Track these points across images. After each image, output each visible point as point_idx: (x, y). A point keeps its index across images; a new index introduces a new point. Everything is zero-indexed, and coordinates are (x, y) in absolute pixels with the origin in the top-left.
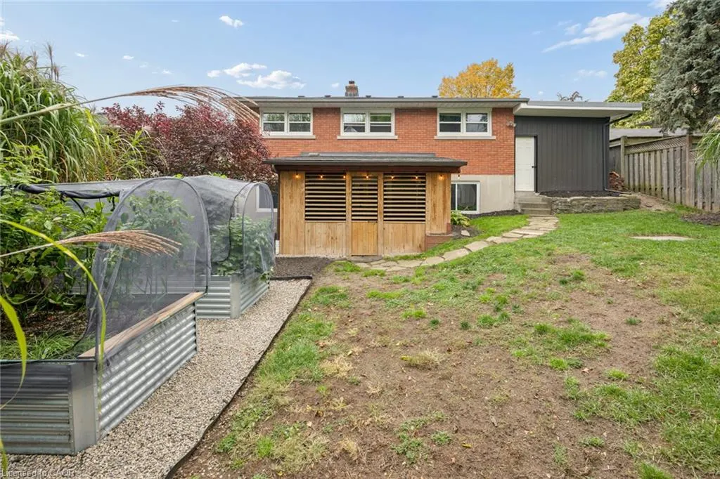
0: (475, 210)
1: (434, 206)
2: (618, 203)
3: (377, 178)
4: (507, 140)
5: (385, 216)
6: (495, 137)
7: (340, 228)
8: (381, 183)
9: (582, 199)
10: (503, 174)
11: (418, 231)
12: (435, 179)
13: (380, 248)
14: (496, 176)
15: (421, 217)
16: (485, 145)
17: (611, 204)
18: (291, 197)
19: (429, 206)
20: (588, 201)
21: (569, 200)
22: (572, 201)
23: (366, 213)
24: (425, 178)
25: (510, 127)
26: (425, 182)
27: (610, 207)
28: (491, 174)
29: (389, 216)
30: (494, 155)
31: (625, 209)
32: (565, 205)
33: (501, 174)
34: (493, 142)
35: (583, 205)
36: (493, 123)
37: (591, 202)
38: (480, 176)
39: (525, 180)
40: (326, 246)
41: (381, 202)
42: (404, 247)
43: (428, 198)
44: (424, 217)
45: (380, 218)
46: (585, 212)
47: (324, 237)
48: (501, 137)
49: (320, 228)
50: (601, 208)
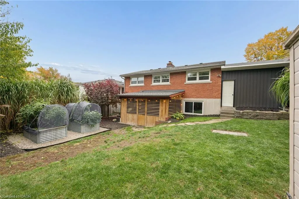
0: (202, 113)
1: (162, 111)
2: (274, 116)
3: (145, 100)
4: (217, 83)
5: (147, 113)
6: (211, 82)
7: (135, 116)
8: (146, 102)
9: (250, 112)
10: (215, 98)
11: (157, 119)
12: (163, 101)
13: (145, 124)
14: (211, 99)
15: (157, 114)
16: (206, 86)
17: (269, 115)
18: (124, 105)
19: (160, 110)
20: (253, 113)
21: (241, 112)
22: (243, 113)
23: (142, 112)
24: (159, 101)
25: (219, 77)
26: (159, 102)
27: (268, 117)
28: (209, 98)
29: (149, 114)
30: (211, 90)
31: (279, 119)
32: (239, 114)
33: (214, 98)
34: (210, 84)
35: (250, 115)
36: (211, 76)
37: (255, 113)
38: (204, 99)
39: (228, 101)
40: (132, 121)
41: (146, 109)
42: (152, 124)
43: (160, 108)
44: (159, 114)
45: (146, 114)
46: (252, 119)
47: (131, 118)
48: (215, 81)
49: (130, 116)
50: (262, 117)
